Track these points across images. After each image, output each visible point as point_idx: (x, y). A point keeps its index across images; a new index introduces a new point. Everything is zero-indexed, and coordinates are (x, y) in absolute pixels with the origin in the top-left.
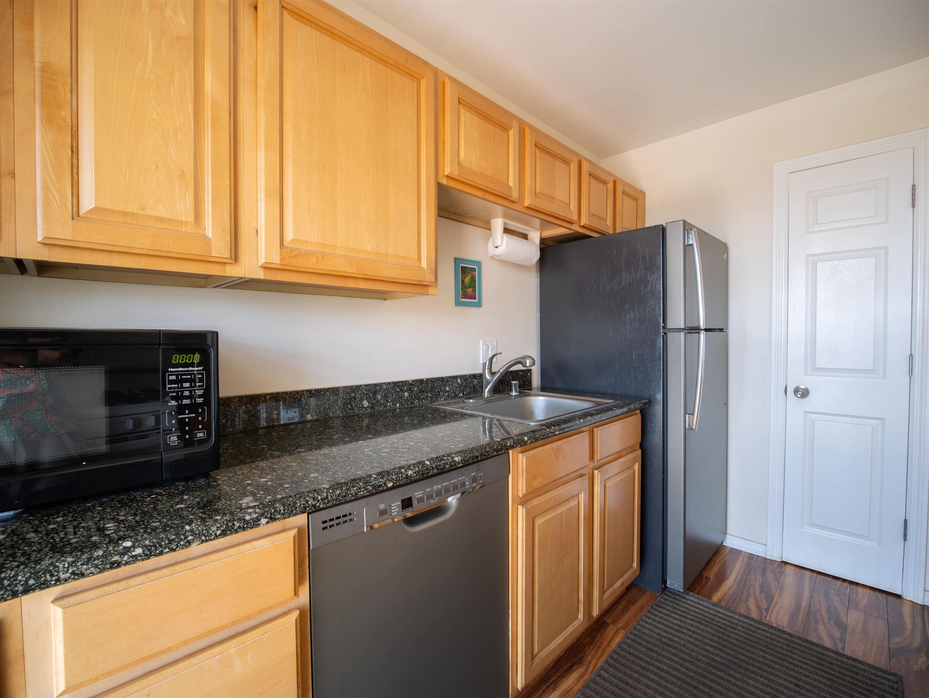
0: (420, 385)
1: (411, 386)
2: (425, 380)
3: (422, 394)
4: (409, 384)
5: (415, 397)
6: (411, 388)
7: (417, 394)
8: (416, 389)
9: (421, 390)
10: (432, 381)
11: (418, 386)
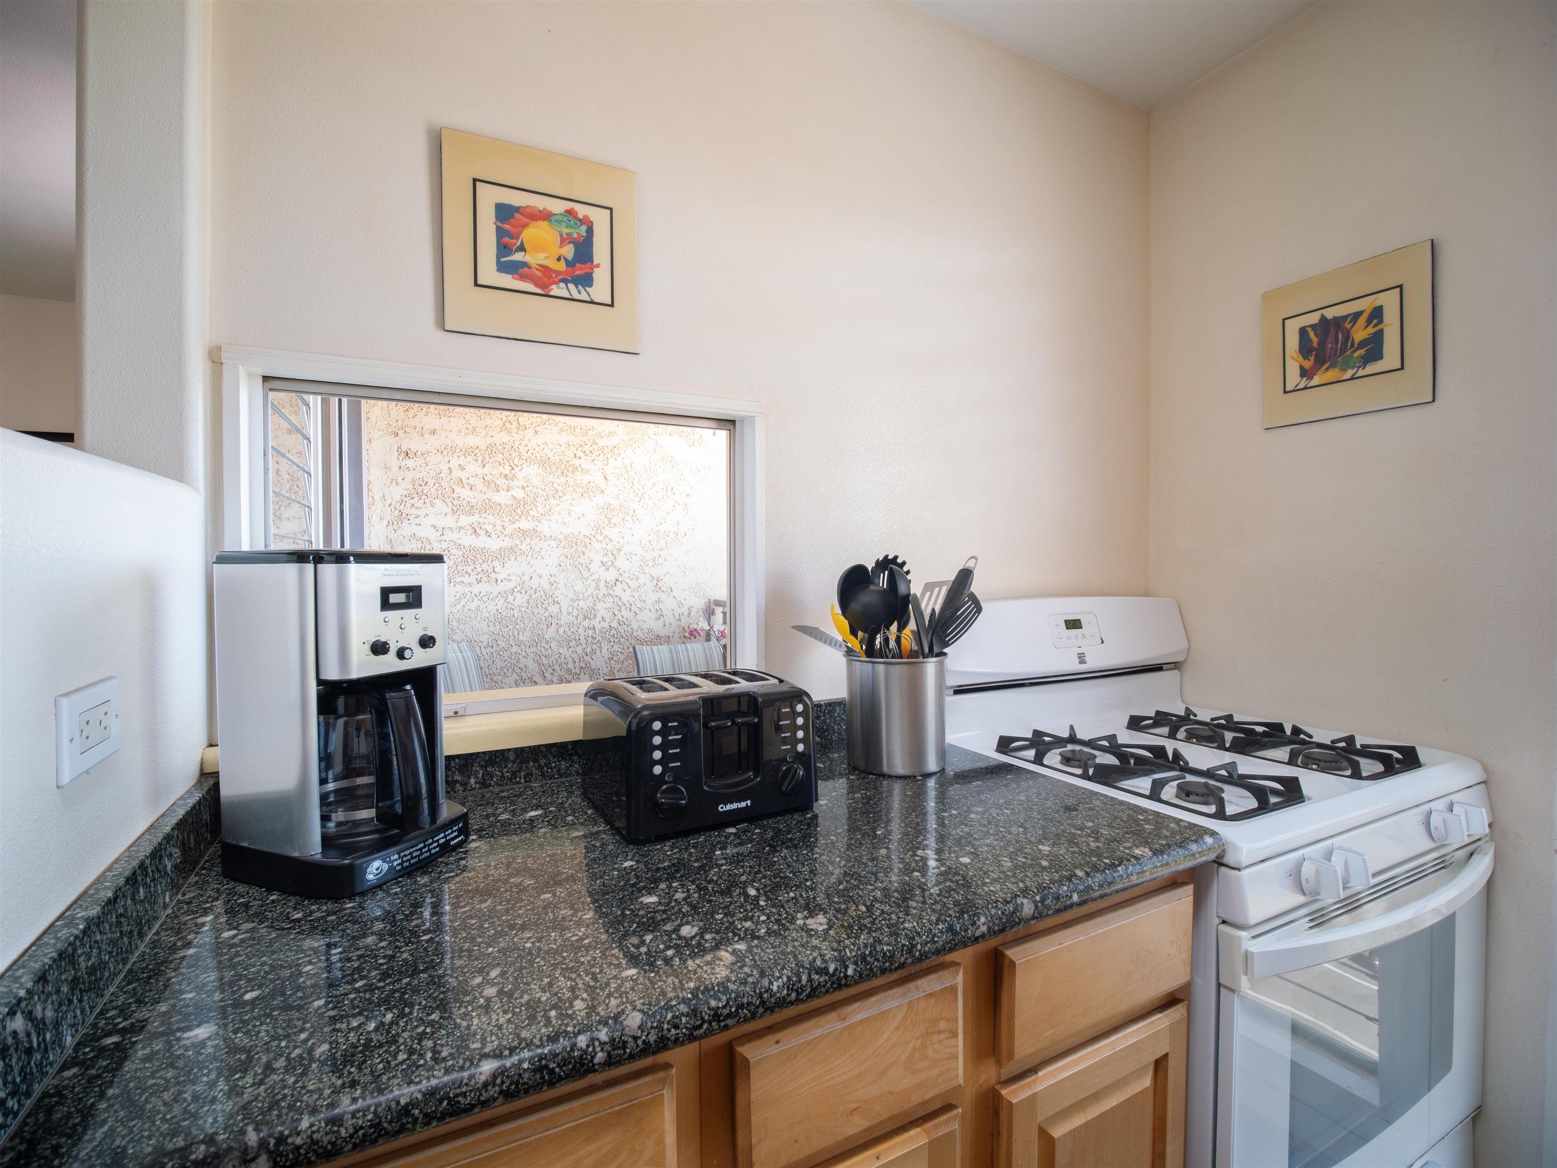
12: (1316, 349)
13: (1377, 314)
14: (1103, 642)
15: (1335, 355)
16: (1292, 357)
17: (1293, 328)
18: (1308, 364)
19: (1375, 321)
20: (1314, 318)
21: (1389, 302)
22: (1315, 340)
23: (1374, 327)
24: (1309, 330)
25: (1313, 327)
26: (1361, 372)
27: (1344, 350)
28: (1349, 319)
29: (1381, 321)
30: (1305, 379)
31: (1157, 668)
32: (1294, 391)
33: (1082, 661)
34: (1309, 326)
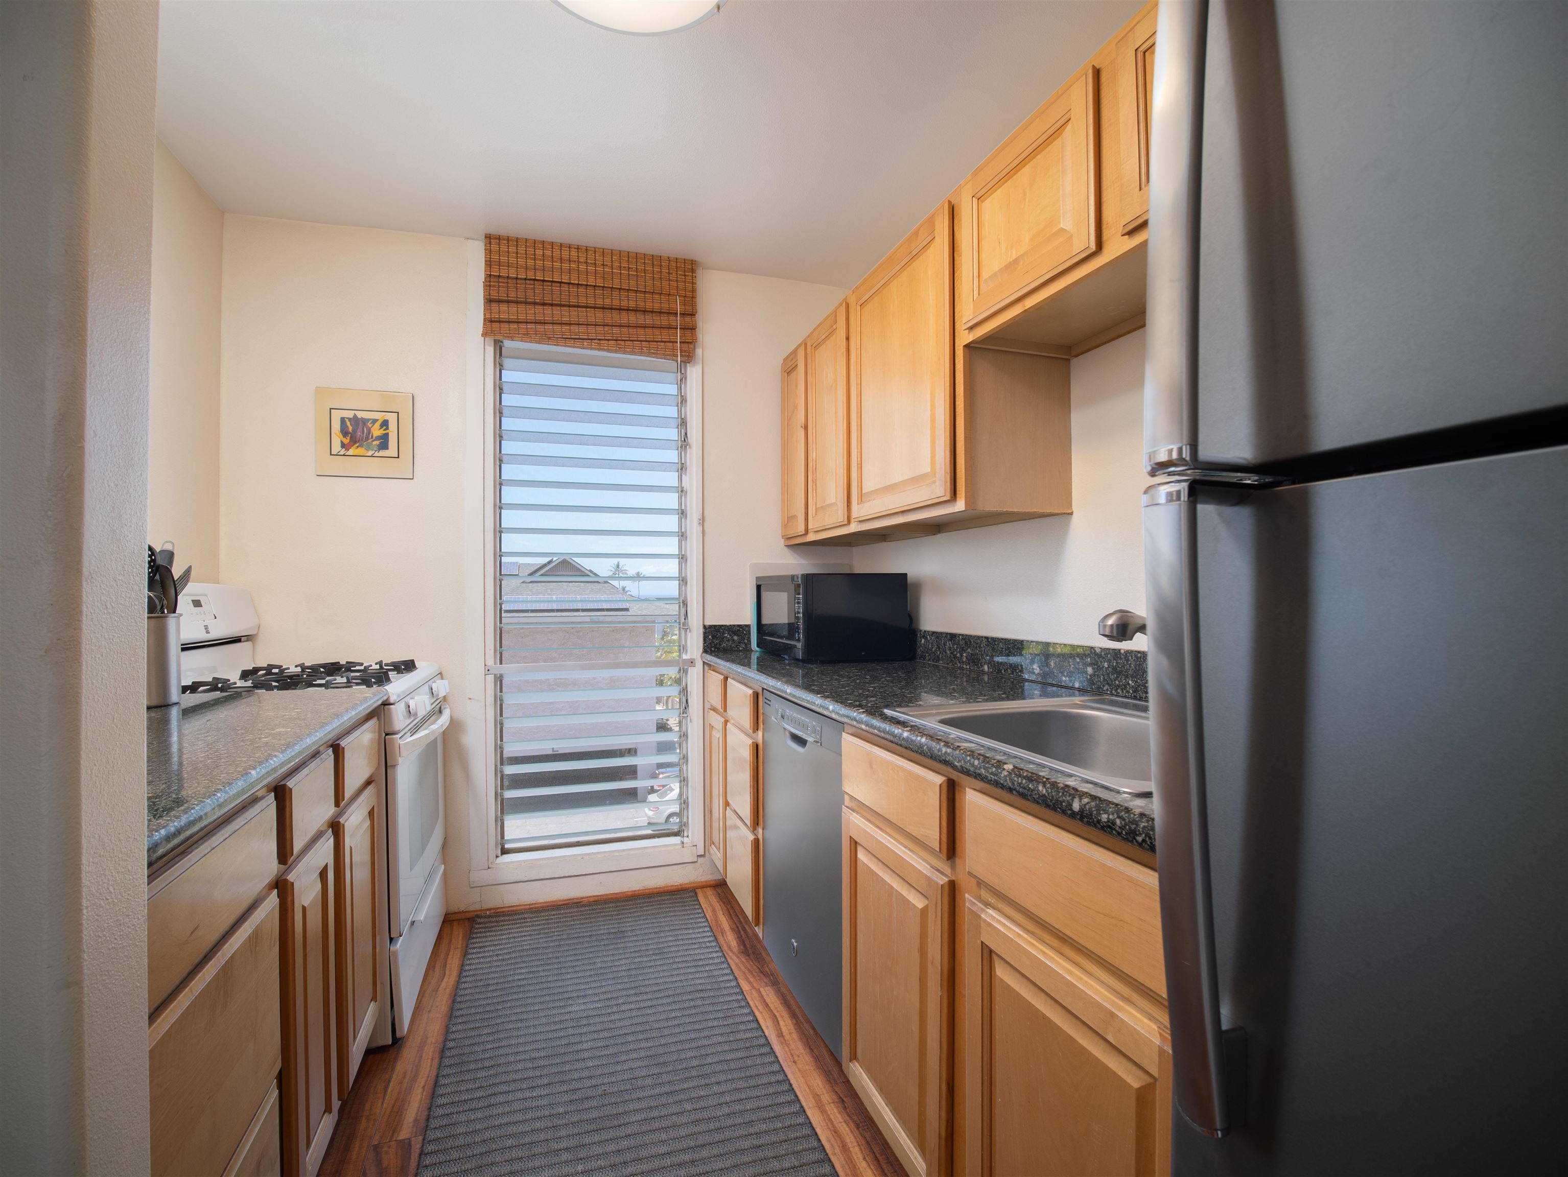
0: (1114, 659)
1: (1099, 658)
2: (1122, 651)
3: (1118, 677)
4: (1095, 655)
5: (1104, 678)
6: (1097, 661)
7: (1108, 674)
8: (1106, 665)
9: (1114, 669)
10: (1136, 656)
11: (1109, 661)
12: (351, 434)
13: (385, 424)
14: (216, 618)
15: (362, 440)
16: (336, 434)
17: (337, 416)
18: (346, 441)
19: (384, 428)
20: (350, 414)
21: (392, 418)
22: (350, 428)
23: (384, 430)
24: (347, 420)
25: (350, 419)
26: (377, 454)
27: (367, 439)
28: (371, 421)
29: (387, 429)
30: (344, 449)
31: (236, 640)
32: (337, 455)
33: (208, 632)
34: (347, 418)
